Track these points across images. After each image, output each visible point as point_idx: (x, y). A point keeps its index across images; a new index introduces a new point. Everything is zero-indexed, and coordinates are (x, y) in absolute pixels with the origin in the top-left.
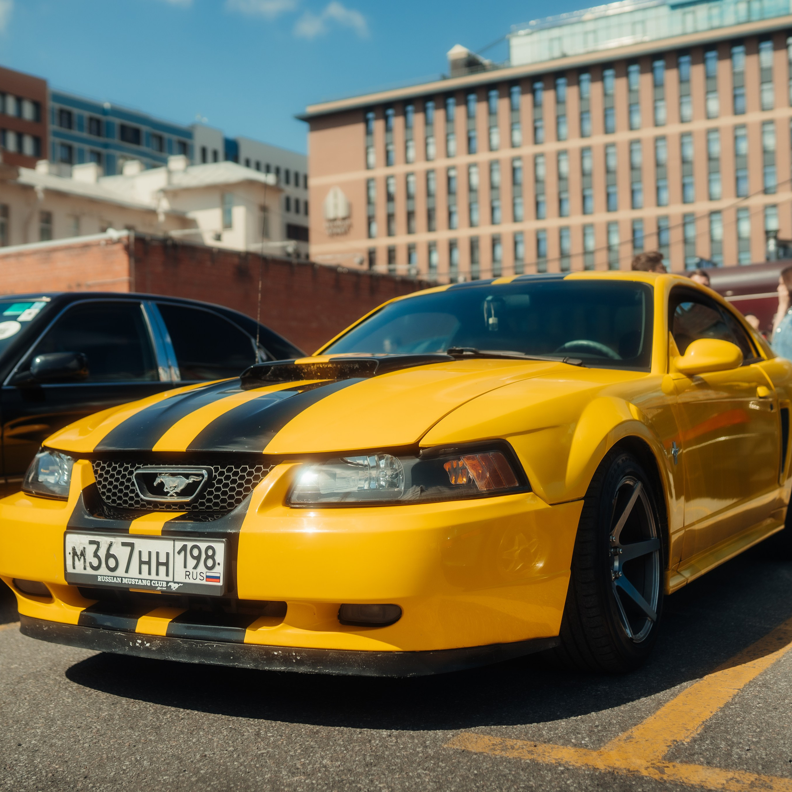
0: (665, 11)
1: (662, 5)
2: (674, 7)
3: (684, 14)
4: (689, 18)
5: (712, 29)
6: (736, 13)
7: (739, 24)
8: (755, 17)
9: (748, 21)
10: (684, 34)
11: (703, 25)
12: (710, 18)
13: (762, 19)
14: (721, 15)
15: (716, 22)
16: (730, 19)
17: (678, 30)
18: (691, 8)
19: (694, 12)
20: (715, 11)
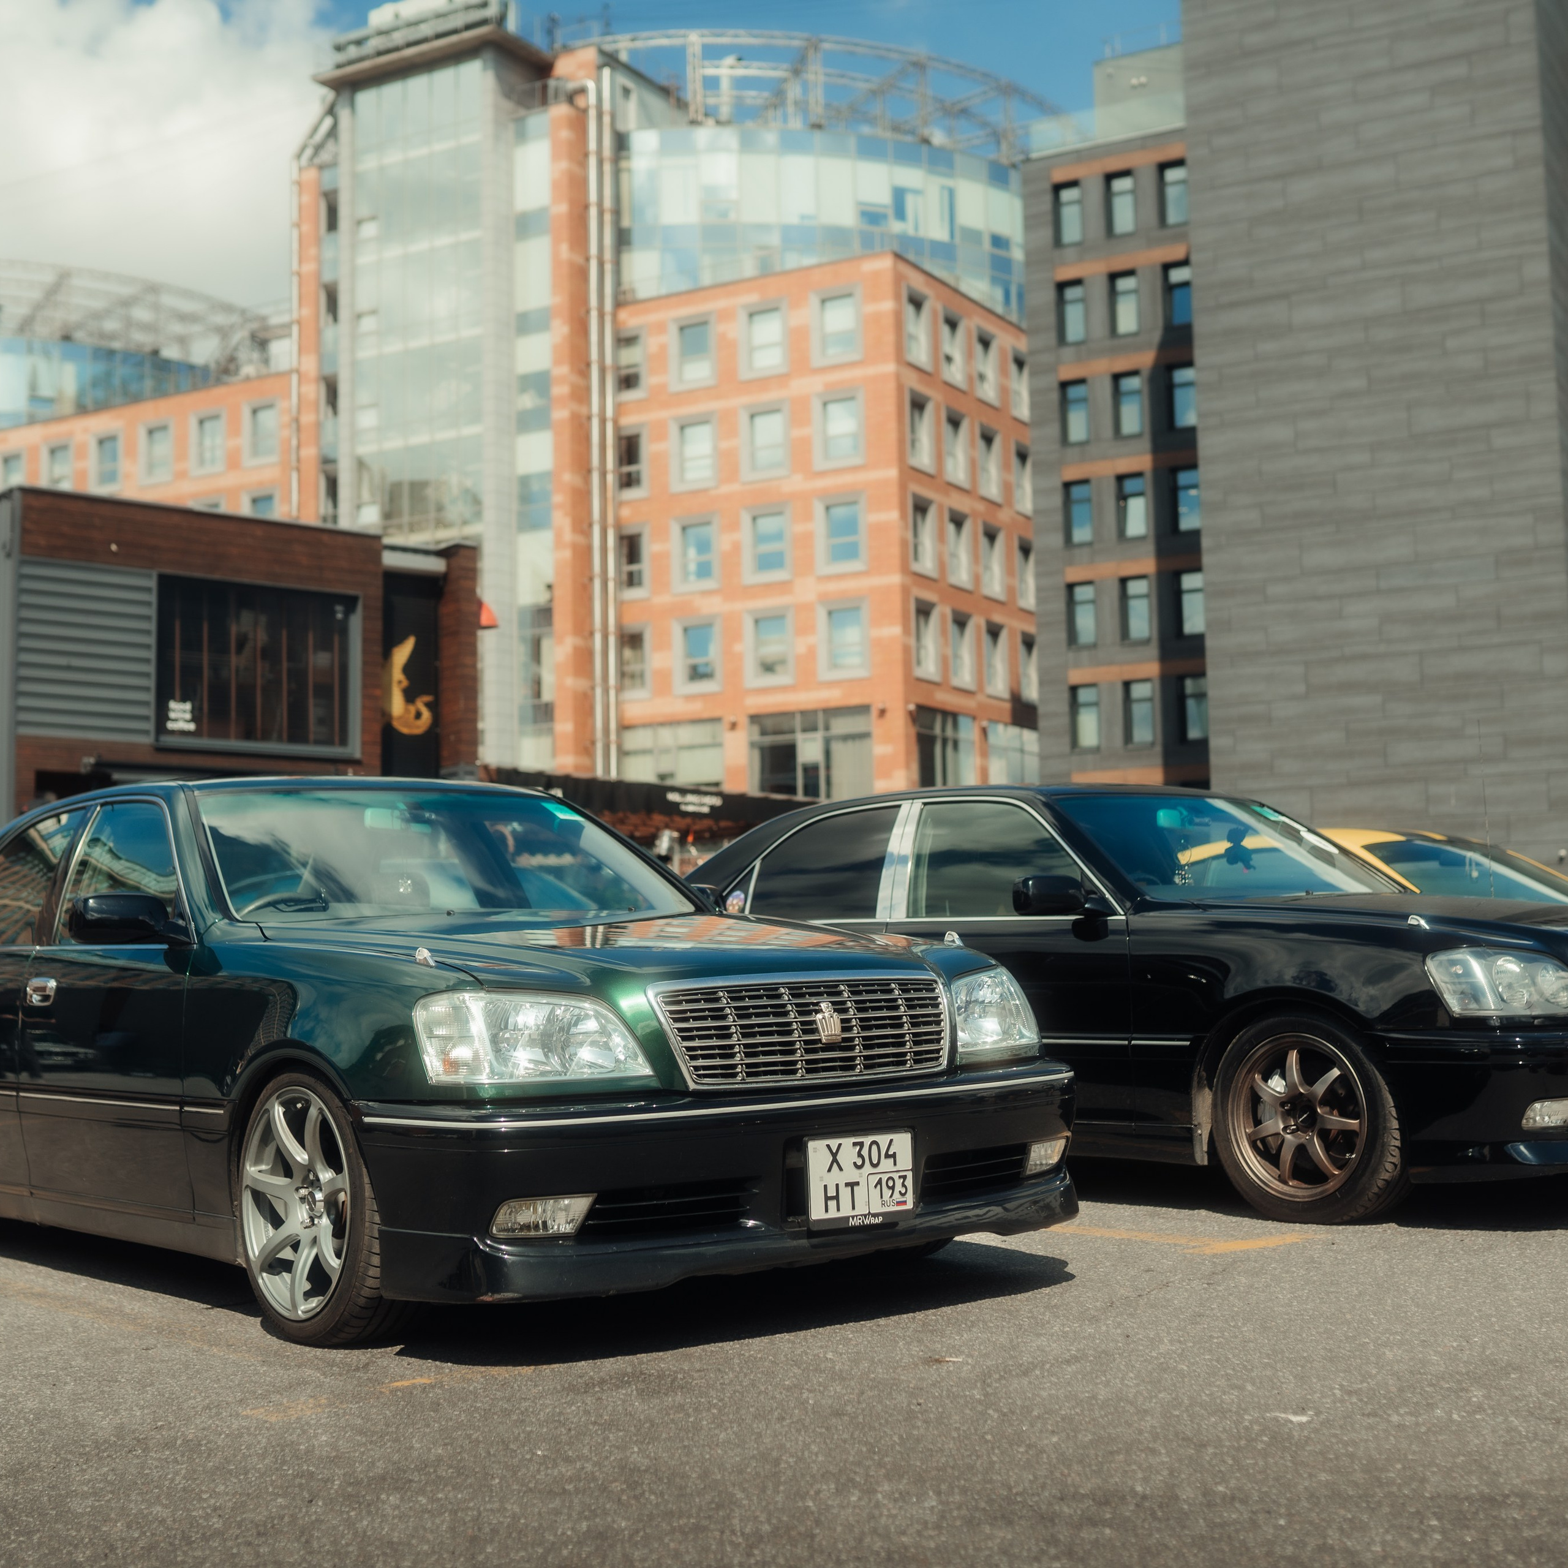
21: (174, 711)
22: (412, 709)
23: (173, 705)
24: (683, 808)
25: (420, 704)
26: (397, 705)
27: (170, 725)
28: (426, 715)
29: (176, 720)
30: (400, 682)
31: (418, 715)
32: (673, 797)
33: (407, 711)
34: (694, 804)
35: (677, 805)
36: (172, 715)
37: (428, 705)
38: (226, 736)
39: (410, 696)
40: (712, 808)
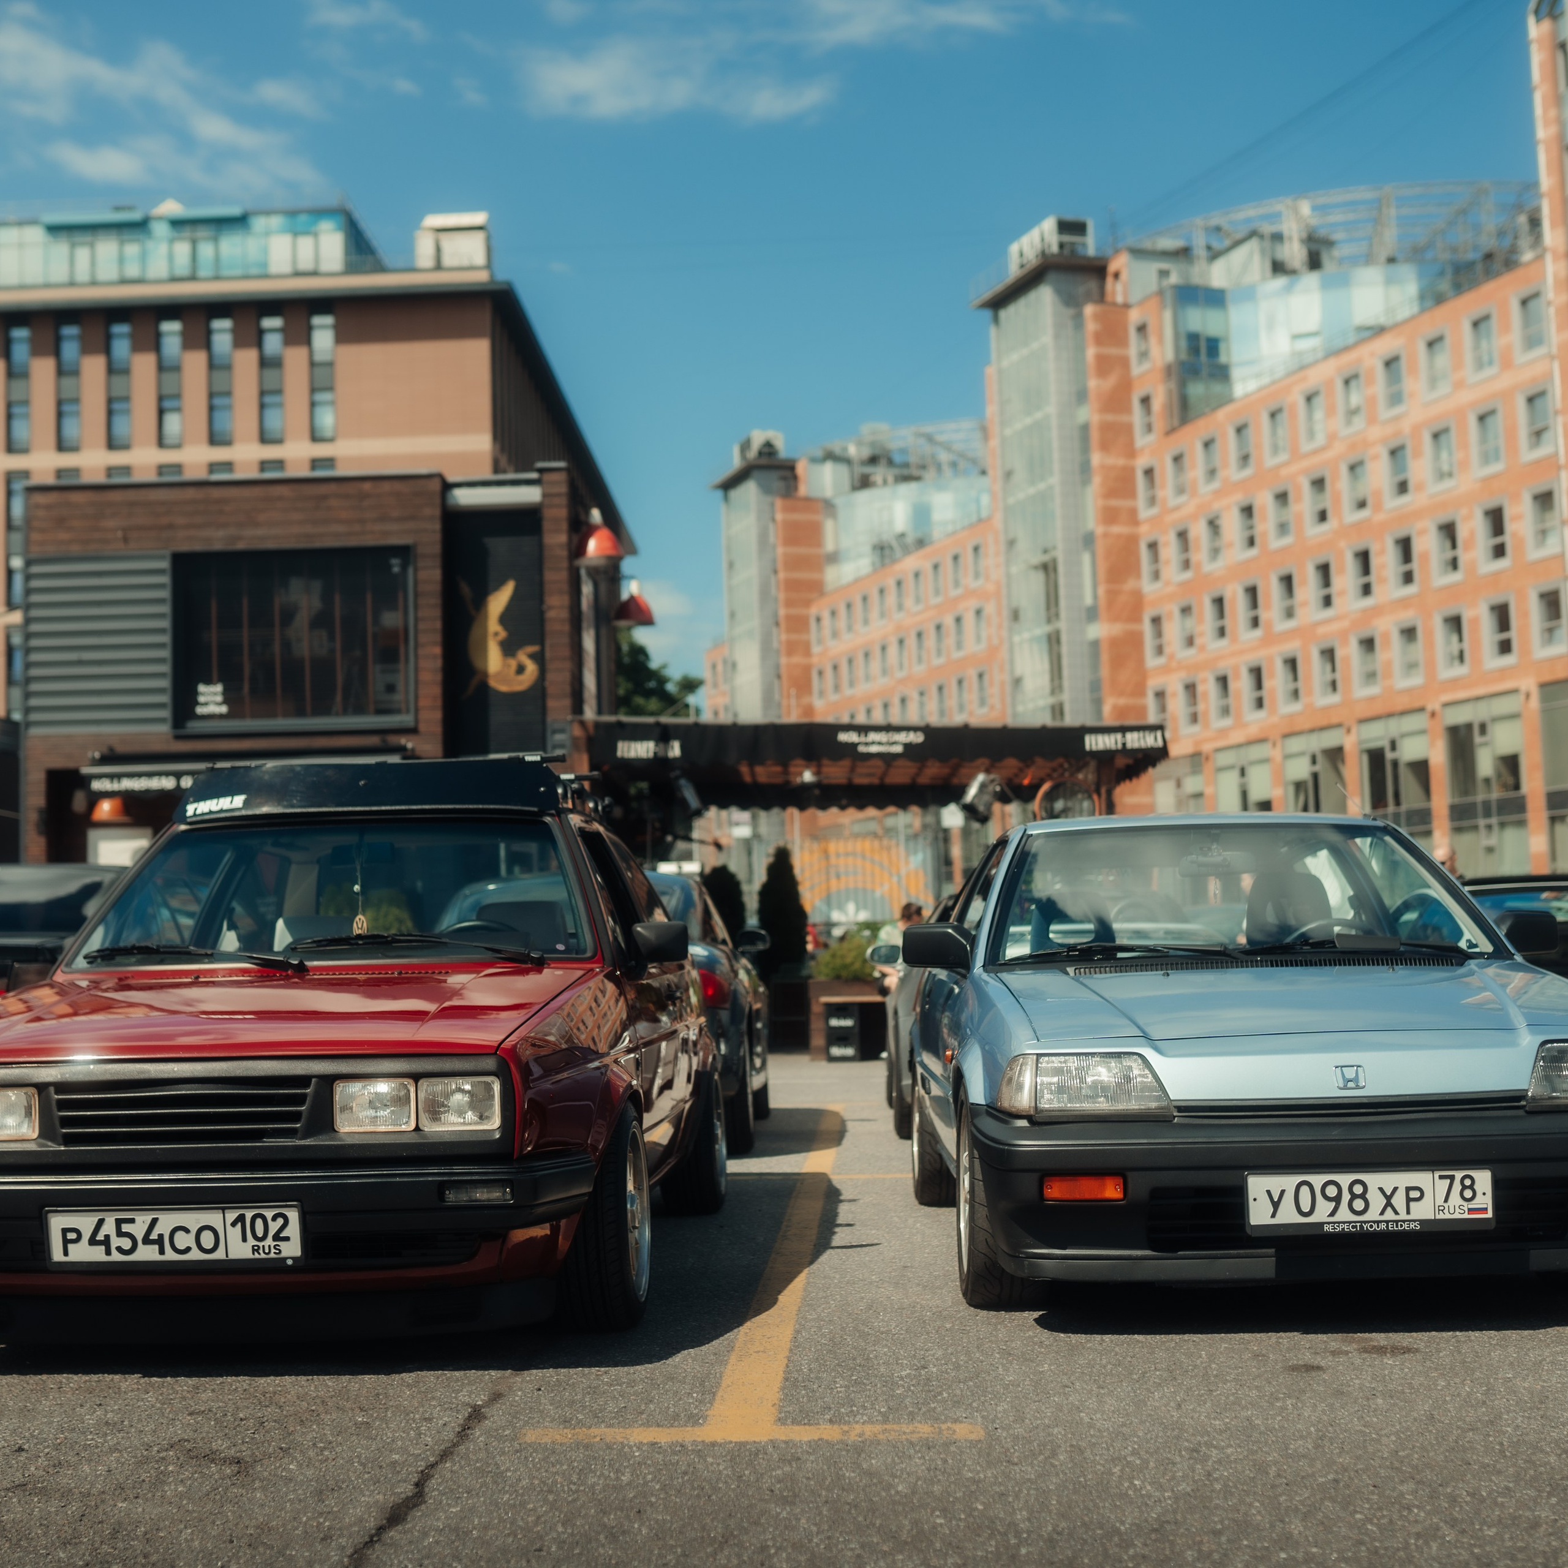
0: (35, 234)
1: (33, 222)
2: (55, 230)
3: (73, 246)
4: (83, 255)
5: (124, 281)
6: (171, 257)
7: (174, 279)
8: (203, 273)
9: (193, 278)
10: (72, 284)
11: (108, 271)
12: (121, 260)
13: (217, 278)
14: (143, 257)
15: (132, 270)
16: (158, 268)
17: (59, 274)
18: (88, 238)
19: (92, 246)
20: (132, 250)
21: (203, 694)
22: (513, 663)
23: (202, 688)
24: (862, 749)
25: (523, 657)
26: (494, 661)
27: (200, 710)
28: (531, 667)
29: (206, 704)
30: (496, 634)
31: (521, 669)
32: (844, 737)
33: (506, 665)
34: (880, 743)
35: (854, 746)
36: (201, 699)
37: (532, 656)
38: (273, 715)
39: (509, 648)
40: (908, 746)
